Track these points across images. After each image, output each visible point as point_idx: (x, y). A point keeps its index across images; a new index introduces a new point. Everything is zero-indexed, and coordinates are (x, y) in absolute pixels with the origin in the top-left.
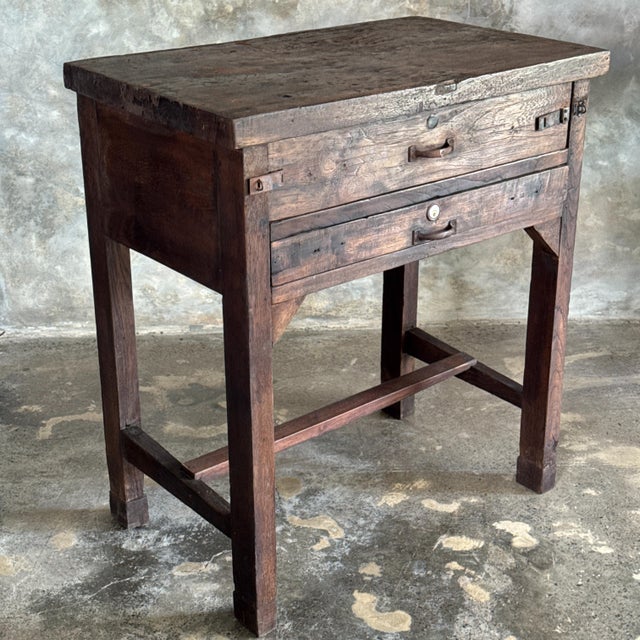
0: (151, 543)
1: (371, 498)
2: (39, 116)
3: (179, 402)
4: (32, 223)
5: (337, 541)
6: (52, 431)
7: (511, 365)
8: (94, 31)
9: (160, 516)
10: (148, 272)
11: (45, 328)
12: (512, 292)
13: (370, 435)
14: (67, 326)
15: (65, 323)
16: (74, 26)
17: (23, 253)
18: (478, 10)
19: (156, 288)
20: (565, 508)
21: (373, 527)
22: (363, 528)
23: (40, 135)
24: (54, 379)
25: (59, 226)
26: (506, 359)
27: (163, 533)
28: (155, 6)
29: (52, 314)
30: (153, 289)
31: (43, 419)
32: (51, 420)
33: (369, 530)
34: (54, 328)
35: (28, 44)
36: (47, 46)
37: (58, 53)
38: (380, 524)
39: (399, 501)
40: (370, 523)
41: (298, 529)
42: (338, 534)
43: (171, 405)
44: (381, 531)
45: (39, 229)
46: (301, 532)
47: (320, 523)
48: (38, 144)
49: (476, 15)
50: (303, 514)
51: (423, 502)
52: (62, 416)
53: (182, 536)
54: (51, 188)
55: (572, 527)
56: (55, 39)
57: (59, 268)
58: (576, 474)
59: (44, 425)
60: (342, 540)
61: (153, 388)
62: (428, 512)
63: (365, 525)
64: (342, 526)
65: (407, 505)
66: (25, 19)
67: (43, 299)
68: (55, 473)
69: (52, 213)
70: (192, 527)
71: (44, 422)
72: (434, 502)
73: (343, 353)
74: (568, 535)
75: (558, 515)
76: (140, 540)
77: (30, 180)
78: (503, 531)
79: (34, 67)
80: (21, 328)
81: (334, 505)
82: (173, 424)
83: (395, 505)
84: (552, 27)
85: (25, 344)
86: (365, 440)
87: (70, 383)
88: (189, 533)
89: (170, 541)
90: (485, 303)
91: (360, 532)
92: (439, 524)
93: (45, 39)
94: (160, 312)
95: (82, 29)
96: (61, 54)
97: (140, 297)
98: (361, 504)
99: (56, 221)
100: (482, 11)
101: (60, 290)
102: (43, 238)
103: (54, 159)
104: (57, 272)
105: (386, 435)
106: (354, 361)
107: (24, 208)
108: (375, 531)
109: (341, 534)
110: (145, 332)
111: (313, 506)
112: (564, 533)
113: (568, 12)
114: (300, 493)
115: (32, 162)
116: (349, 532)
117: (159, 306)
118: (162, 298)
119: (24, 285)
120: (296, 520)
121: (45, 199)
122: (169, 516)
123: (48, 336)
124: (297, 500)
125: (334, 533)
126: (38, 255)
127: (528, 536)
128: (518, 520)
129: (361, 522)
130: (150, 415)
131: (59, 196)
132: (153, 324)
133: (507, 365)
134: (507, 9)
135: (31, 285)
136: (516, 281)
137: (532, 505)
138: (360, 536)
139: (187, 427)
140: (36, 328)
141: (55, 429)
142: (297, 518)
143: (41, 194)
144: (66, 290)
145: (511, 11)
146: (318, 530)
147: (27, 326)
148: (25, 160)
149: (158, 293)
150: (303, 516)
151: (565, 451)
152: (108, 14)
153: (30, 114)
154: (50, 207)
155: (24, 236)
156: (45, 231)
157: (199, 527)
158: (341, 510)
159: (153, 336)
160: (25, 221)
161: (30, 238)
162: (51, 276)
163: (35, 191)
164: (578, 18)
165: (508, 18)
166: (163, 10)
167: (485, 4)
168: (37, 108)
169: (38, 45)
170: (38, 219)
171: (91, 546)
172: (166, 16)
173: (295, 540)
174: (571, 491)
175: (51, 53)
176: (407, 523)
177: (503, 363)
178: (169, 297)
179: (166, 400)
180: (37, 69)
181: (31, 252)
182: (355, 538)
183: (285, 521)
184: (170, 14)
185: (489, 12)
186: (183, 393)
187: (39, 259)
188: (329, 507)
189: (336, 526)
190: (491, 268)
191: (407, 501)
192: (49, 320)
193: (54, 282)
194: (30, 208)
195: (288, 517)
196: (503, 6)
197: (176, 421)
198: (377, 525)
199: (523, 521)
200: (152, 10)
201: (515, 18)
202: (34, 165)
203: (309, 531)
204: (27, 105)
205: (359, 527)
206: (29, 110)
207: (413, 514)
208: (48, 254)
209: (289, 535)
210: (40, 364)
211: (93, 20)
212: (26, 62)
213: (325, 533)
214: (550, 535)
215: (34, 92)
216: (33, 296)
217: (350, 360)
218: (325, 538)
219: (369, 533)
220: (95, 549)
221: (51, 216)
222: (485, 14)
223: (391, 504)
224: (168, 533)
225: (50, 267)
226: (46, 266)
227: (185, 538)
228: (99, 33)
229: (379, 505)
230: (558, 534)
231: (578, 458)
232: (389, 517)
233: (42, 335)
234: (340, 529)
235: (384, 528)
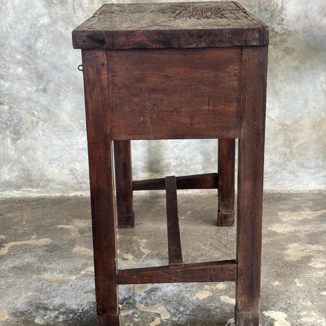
0: (52, 319)
1: (189, 294)
2: (11, 70)
3: (85, 235)
4: (8, 131)
5: (165, 321)
6: (8, 250)
7: (282, 216)
8: (42, 22)
9: (61, 302)
10: (73, 160)
11: (16, 192)
12: (284, 174)
13: (193, 255)
14: (29, 191)
15: (27, 189)
16: (30, 19)
17: (3, 149)
18: (263, 8)
19: (78, 169)
20: (309, 304)
21: (188, 312)
22: (182, 313)
23: (12, 82)
24: (16, 220)
25: (23, 134)
26: (279, 213)
27: (60, 313)
28: (76, 7)
29: (20, 184)
30: (77, 170)
31: (5, 243)
32: (9, 244)
33: (186, 314)
34: (22, 192)
35: (5, 29)
36: (15, 31)
37: (21, 35)
38: (193, 311)
39: (207, 296)
40: (187, 310)
41: (142, 312)
42: (166, 316)
43: (79, 236)
44: (193, 315)
45: (12, 135)
46: (144, 314)
47: (156, 309)
48: (11, 87)
49: (261, 11)
50: (147, 303)
51: (221, 297)
52: (16, 241)
53: (71, 315)
54: (18, 112)
55: (313, 316)
56: (20, 27)
57: (23, 157)
58: (317, 282)
59: (4, 247)
60: (168, 320)
61: (71, 226)
62: (224, 304)
63: (183, 311)
64: (169, 311)
65: (211, 299)
66: (3, 15)
67: (15, 175)
68: (4, 275)
69: (19, 126)
70: (78, 310)
71: (5, 245)
72: (228, 298)
73: (183, 207)
74: (310, 320)
75: (304, 308)
76: (46, 317)
77: (6, 107)
78: (269, 317)
79: (8, 43)
80: (2, 192)
81: (166, 298)
82: (79, 247)
83: (204, 299)
84: (306, 17)
85: (4, 201)
86: (190, 259)
87: (24, 223)
88: (76, 314)
89: (63, 318)
90: (268, 180)
91: (180, 316)
92: (229, 311)
93: (14, 26)
94: (81, 183)
95: (35, 21)
96: (23, 35)
97: (69, 174)
98: (183, 298)
99: (21, 131)
100: (265, 8)
101: (24, 170)
102: (14, 141)
103: (20, 95)
104: (22, 160)
105: (203, 256)
106: (189, 213)
107: (3, 123)
108: (189, 315)
109: (168, 317)
110: (72, 195)
111: (153, 298)
112: (308, 319)
113: (316, 8)
114: (147, 290)
115: (7, 97)
116: (174, 315)
117: (80, 180)
118: (81, 175)
119: (4, 167)
120: (142, 307)
121: (15, 119)
122: (66, 302)
123: (18, 196)
124: (145, 294)
125: (164, 315)
126: (11, 150)
127: (285, 321)
128: (278, 311)
129: (182, 309)
130: (66, 242)
131: (23, 116)
132: (77, 190)
133: (279, 216)
134: (279, 7)
135: (8, 167)
136: (287, 167)
137: (288, 301)
138: (180, 318)
139: (86, 249)
140: (11, 192)
141: (10, 249)
142: (143, 306)
143: (13, 115)
144: (27, 170)
145: (282, 8)
146: (155, 313)
147: (6, 191)
148: (3, 96)
149: (79, 172)
150: (147, 305)
151: (311, 268)
152: (49, 12)
153: (6, 70)
154: (18, 123)
155: (3, 139)
156: (15, 136)
157: (82, 310)
158: (170, 301)
159: (76, 197)
160: (4, 131)
161: (7, 141)
162: (19, 162)
163: (9, 113)
164: (322, 12)
165: (280, 12)
166: (80, 9)
167: (267, 4)
168: (10, 66)
169: (10, 30)
170: (12, 130)
171: (16, 320)
172: (82, 13)
173: (140, 319)
174: (313, 293)
175: (18, 35)
176: (210, 310)
177: (278, 215)
178: (85, 175)
179: (77, 233)
180: (9, 44)
181: (8, 148)
182: (176, 319)
183: (135, 307)
184: (84, 12)
185: (269, 8)
186: (88, 230)
187: (12, 152)
188: (163, 299)
189: (166, 311)
190: (272, 159)
191: (211, 296)
192: (18, 187)
193: (21, 166)
194: (7, 124)
195: (137, 305)
196: (277, 5)
197: (81, 245)
198: (191, 311)
199: (282, 311)
200: (74, 9)
201: (284, 12)
202: (8, 98)
203: (148, 314)
204: (4, 64)
205: (180, 312)
206: (5, 67)
207: (214, 305)
208: (17, 150)
209: (137, 316)
210: (10, 212)
211: (41, 16)
212: (3, 40)
213: (159, 315)
214: (299, 320)
215: (8, 57)
216: (9, 174)
217: (187, 211)
218: (158, 318)
219: (185, 316)
220: (18, 322)
221: (19, 128)
222: (266, 10)
223: (201, 298)
224: (64, 313)
225: (18, 157)
226: (16, 156)
227: (73, 317)
228: (44, 23)
229: (194, 298)
230: (304, 320)
231: (319, 272)
232: (199, 306)
233: (14, 195)
234: (168, 313)
235: (195, 313)
